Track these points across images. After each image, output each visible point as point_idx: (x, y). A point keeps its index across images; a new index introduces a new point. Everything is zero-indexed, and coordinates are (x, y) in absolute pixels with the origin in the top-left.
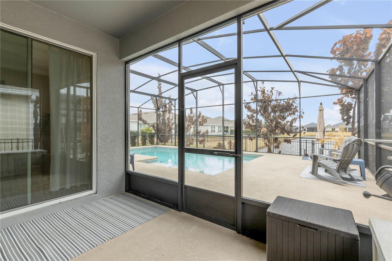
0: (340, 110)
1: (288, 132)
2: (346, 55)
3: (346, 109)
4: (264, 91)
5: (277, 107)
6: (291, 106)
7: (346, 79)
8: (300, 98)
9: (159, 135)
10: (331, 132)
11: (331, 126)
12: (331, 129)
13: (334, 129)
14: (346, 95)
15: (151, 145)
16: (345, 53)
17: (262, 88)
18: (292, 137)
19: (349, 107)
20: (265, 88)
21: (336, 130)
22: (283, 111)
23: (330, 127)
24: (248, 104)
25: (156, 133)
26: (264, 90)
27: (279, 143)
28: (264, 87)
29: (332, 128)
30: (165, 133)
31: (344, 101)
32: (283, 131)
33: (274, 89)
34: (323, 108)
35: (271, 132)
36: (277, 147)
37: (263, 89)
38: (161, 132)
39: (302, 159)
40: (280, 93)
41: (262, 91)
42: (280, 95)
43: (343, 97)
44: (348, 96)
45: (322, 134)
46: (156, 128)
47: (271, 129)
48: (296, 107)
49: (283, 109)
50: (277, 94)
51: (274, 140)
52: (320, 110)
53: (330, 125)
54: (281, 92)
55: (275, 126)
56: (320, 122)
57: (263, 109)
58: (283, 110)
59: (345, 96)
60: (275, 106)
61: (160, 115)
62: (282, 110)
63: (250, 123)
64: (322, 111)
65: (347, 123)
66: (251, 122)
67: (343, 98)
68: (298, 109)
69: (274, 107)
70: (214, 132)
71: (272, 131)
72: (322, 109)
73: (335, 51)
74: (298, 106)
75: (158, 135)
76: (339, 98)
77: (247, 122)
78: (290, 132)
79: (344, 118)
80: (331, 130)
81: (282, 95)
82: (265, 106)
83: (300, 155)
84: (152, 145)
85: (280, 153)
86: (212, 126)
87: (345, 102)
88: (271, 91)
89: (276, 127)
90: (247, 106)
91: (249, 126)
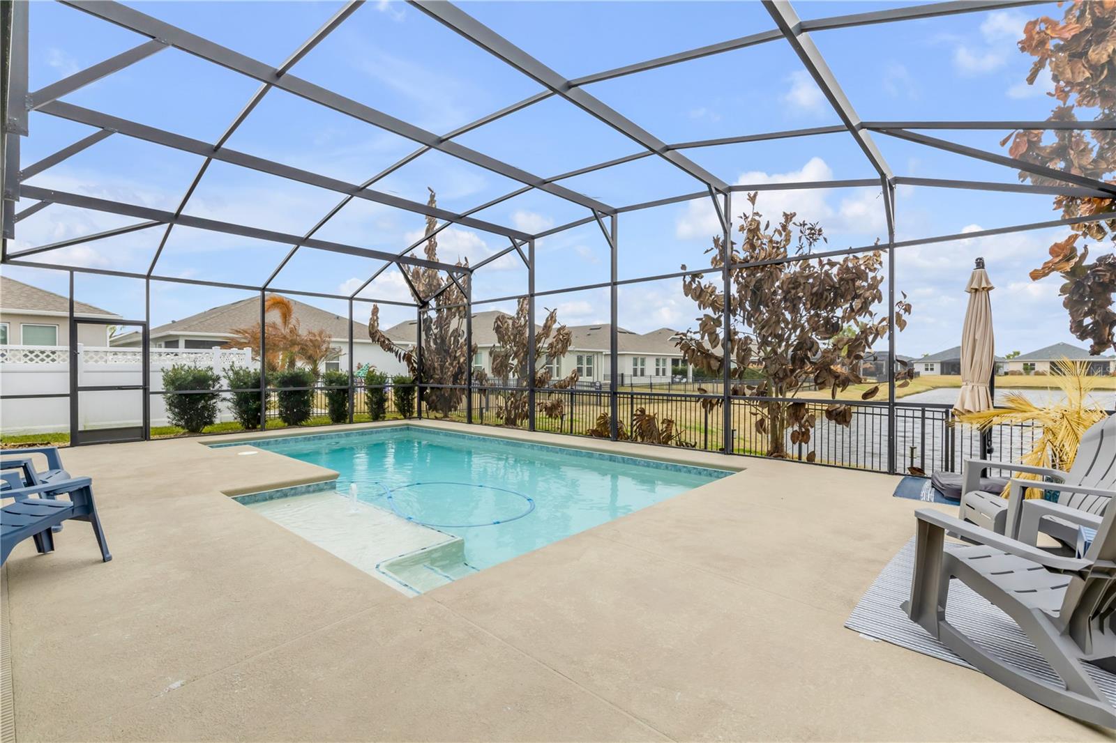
0: (1064, 290)
1: (843, 381)
2: (1093, 51)
3: (1094, 282)
4: (758, 228)
5: (800, 284)
6: (853, 281)
7: (1090, 164)
8: (892, 246)
9: (425, 385)
10: (1020, 374)
11: (1020, 355)
12: (1019, 367)
13: (1034, 365)
14: (1089, 228)
15: (402, 417)
16: (1089, 43)
17: (749, 219)
18: (860, 399)
19: (1108, 274)
20: (760, 216)
21: (1036, 370)
22: (826, 300)
23: (1016, 359)
24: (697, 279)
25: (416, 379)
26: (759, 223)
27: (807, 421)
28: (757, 214)
29: (1024, 364)
30: (442, 381)
31: (1080, 251)
32: (825, 374)
33: (794, 220)
34: (987, 282)
35: (779, 378)
36: (802, 437)
37: (753, 220)
38: (432, 377)
39: (895, 494)
40: (814, 233)
41: (749, 230)
42: (815, 240)
43: (1076, 237)
44: (1100, 229)
45: (983, 389)
46: (415, 365)
47: (778, 367)
48: (874, 286)
49: (825, 293)
50: (803, 238)
51: (791, 409)
52: (976, 290)
53: (1018, 353)
54: (817, 228)
55: (794, 358)
56: (975, 340)
57: (750, 293)
58: (824, 297)
59: (1085, 235)
60: (794, 282)
61: (428, 324)
62: (822, 294)
63: (703, 348)
64: (984, 293)
65: (1095, 343)
66: (707, 345)
67: (1074, 241)
68: (884, 288)
69: (791, 286)
70: (642, 374)
71: (781, 376)
72: (984, 285)
73: (1043, 34)
74: (882, 278)
75: (423, 385)
76: (1059, 242)
77: (693, 342)
78: (852, 378)
79: (1085, 324)
80: (1022, 371)
81: (825, 239)
82: (756, 282)
83: (892, 471)
84: (405, 418)
85: (811, 459)
86: (636, 357)
87: (1084, 256)
88: (784, 227)
89: (799, 360)
90: (694, 286)
91: (700, 358)
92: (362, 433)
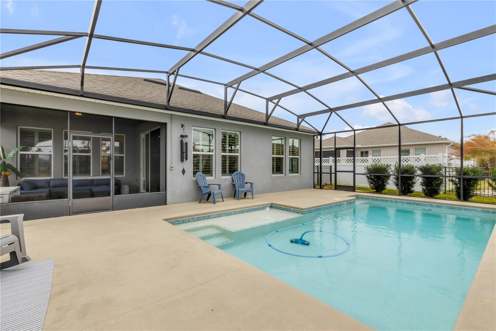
92: (452, 207)
